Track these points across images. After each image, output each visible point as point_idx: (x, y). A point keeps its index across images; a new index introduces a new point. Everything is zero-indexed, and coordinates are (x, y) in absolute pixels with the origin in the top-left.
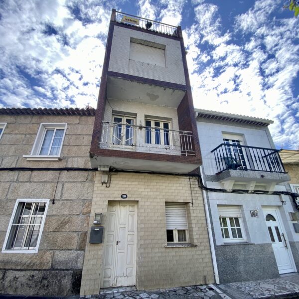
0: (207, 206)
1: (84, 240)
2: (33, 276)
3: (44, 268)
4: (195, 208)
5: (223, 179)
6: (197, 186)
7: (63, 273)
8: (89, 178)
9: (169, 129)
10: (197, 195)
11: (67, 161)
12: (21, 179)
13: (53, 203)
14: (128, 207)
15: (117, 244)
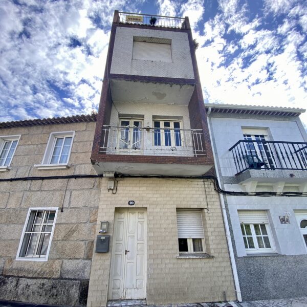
0: (224, 211)
1: (91, 249)
2: (43, 284)
3: (54, 277)
4: (211, 214)
5: (243, 180)
6: (213, 190)
7: (71, 282)
8: (96, 184)
9: (181, 128)
10: (213, 200)
11: (75, 169)
12: (33, 189)
13: (62, 211)
14: (137, 214)
15: (126, 254)
